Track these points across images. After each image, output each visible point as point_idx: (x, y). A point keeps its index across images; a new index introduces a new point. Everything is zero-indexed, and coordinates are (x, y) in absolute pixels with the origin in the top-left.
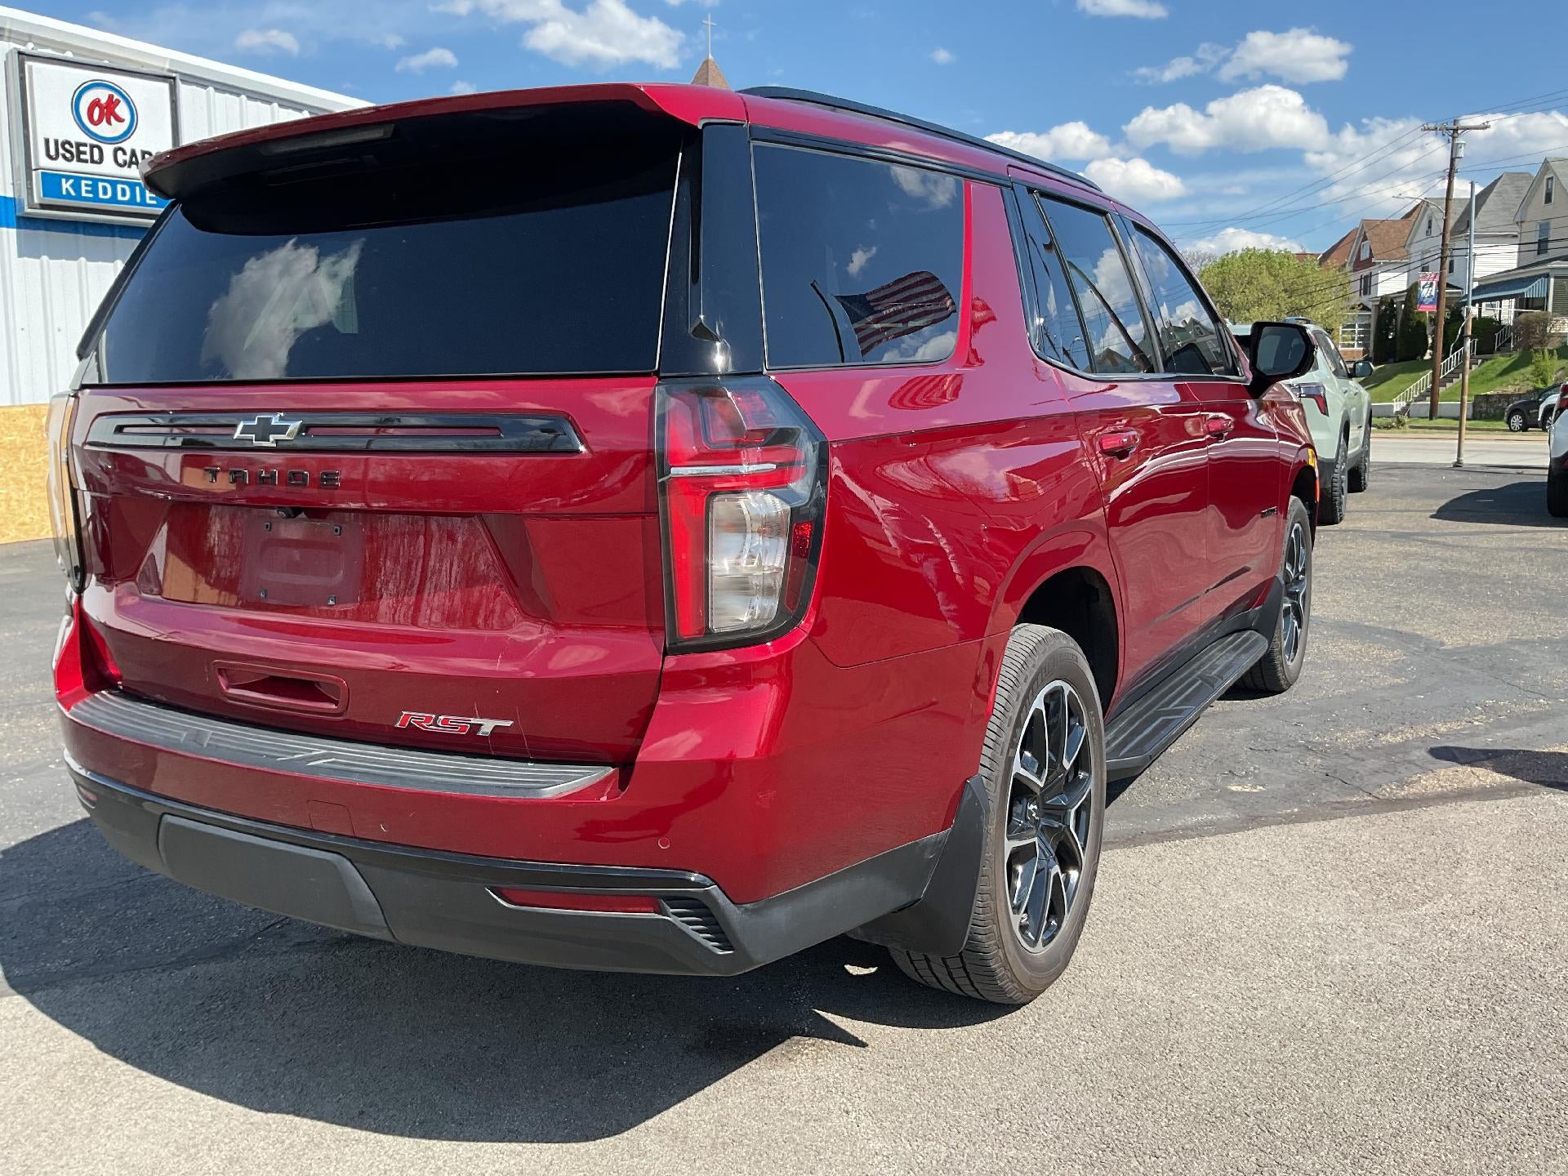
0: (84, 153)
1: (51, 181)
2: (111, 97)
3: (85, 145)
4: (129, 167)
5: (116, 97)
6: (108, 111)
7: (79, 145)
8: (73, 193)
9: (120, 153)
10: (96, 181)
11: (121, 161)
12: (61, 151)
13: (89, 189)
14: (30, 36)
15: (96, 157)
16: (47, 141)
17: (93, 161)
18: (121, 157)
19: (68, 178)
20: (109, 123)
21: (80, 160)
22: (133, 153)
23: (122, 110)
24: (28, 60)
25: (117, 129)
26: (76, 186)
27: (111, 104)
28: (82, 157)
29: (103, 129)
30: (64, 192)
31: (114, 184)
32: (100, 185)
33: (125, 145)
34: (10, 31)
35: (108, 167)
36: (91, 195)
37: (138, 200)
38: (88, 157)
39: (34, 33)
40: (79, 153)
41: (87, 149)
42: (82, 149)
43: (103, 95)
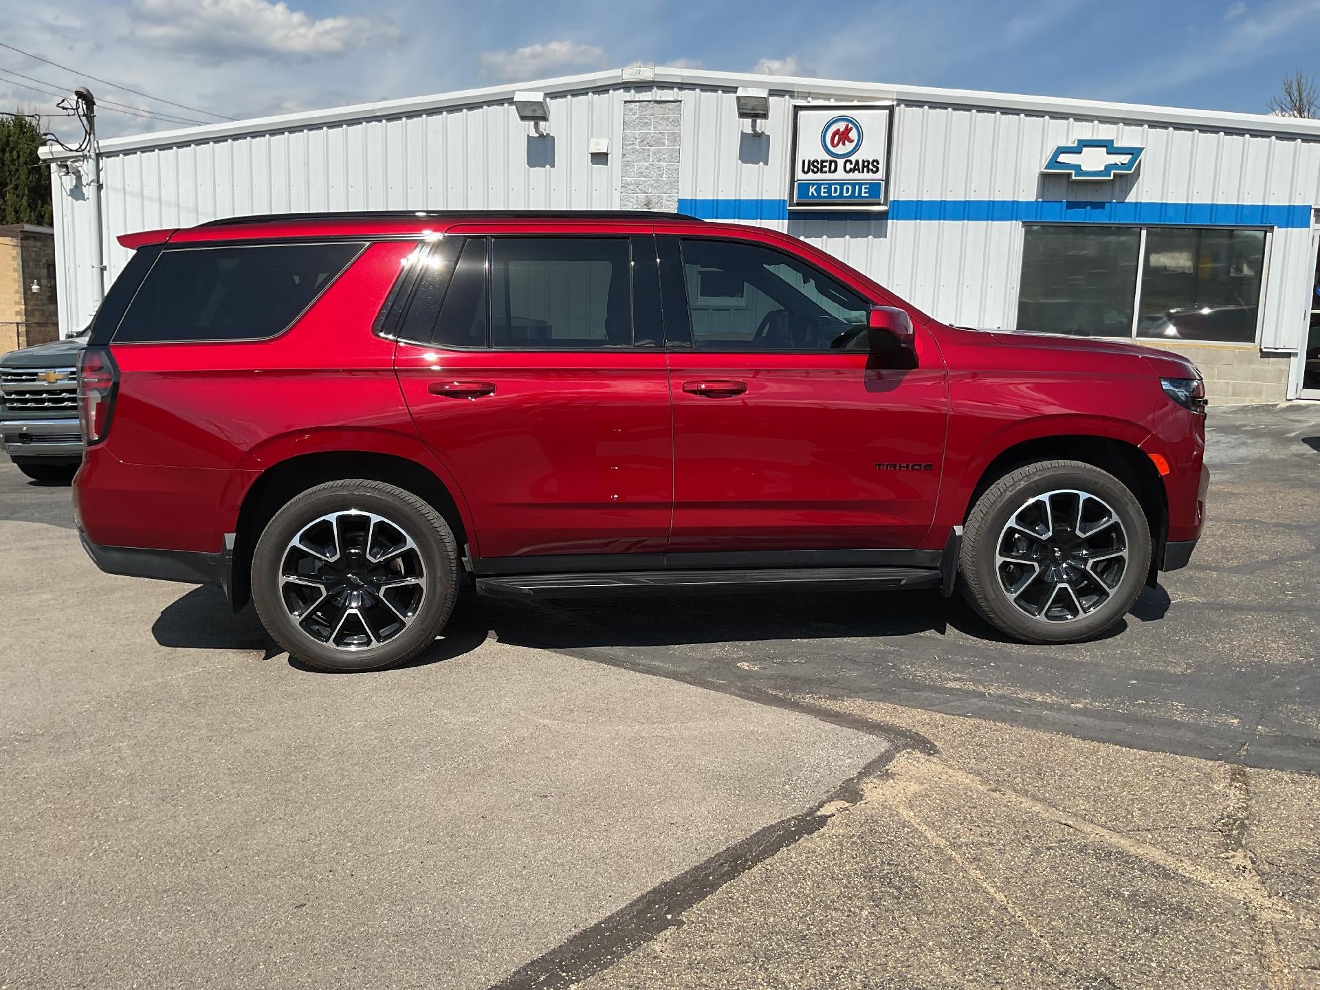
0: (826, 166)
1: (804, 187)
2: (847, 126)
3: (826, 161)
4: (853, 172)
5: (850, 126)
6: (843, 136)
7: (823, 162)
8: (815, 195)
9: (848, 164)
10: (830, 185)
11: (848, 169)
12: (812, 167)
13: (826, 190)
14: (810, 93)
15: (833, 169)
16: (804, 162)
17: (830, 171)
18: (849, 166)
19: (813, 185)
20: (844, 144)
21: (822, 172)
22: (857, 162)
23: (853, 135)
24: (800, 110)
25: (849, 147)
26: (818, 190)
27: (848, 130)
28: (824, 169)
29: (840, 150)
30: (810, 194)
31: (842, 185)
32: (833, 187)
33: (853, 158)
34: (798, 92)
35: (840, 174)
36: (826, 195)
37: (857, 195)
38: (827, 169)
39: (812, 91)
40: (823, 167)
41: (827, 164)
42: (824, 164)
43: (841, 126)
